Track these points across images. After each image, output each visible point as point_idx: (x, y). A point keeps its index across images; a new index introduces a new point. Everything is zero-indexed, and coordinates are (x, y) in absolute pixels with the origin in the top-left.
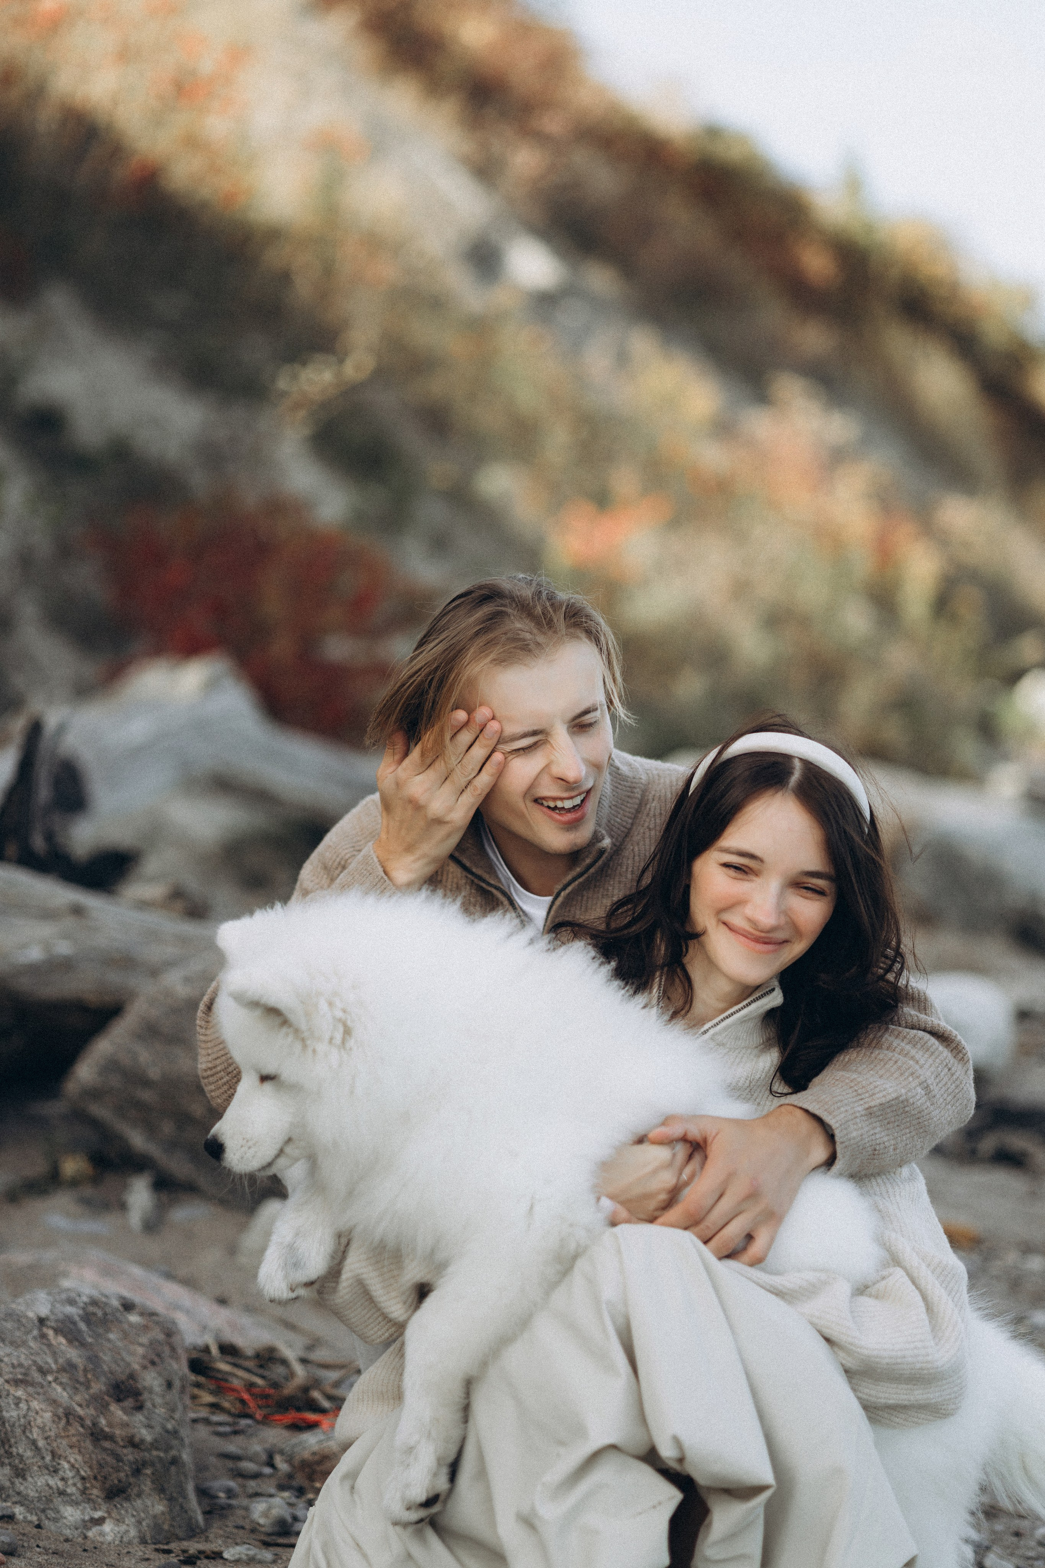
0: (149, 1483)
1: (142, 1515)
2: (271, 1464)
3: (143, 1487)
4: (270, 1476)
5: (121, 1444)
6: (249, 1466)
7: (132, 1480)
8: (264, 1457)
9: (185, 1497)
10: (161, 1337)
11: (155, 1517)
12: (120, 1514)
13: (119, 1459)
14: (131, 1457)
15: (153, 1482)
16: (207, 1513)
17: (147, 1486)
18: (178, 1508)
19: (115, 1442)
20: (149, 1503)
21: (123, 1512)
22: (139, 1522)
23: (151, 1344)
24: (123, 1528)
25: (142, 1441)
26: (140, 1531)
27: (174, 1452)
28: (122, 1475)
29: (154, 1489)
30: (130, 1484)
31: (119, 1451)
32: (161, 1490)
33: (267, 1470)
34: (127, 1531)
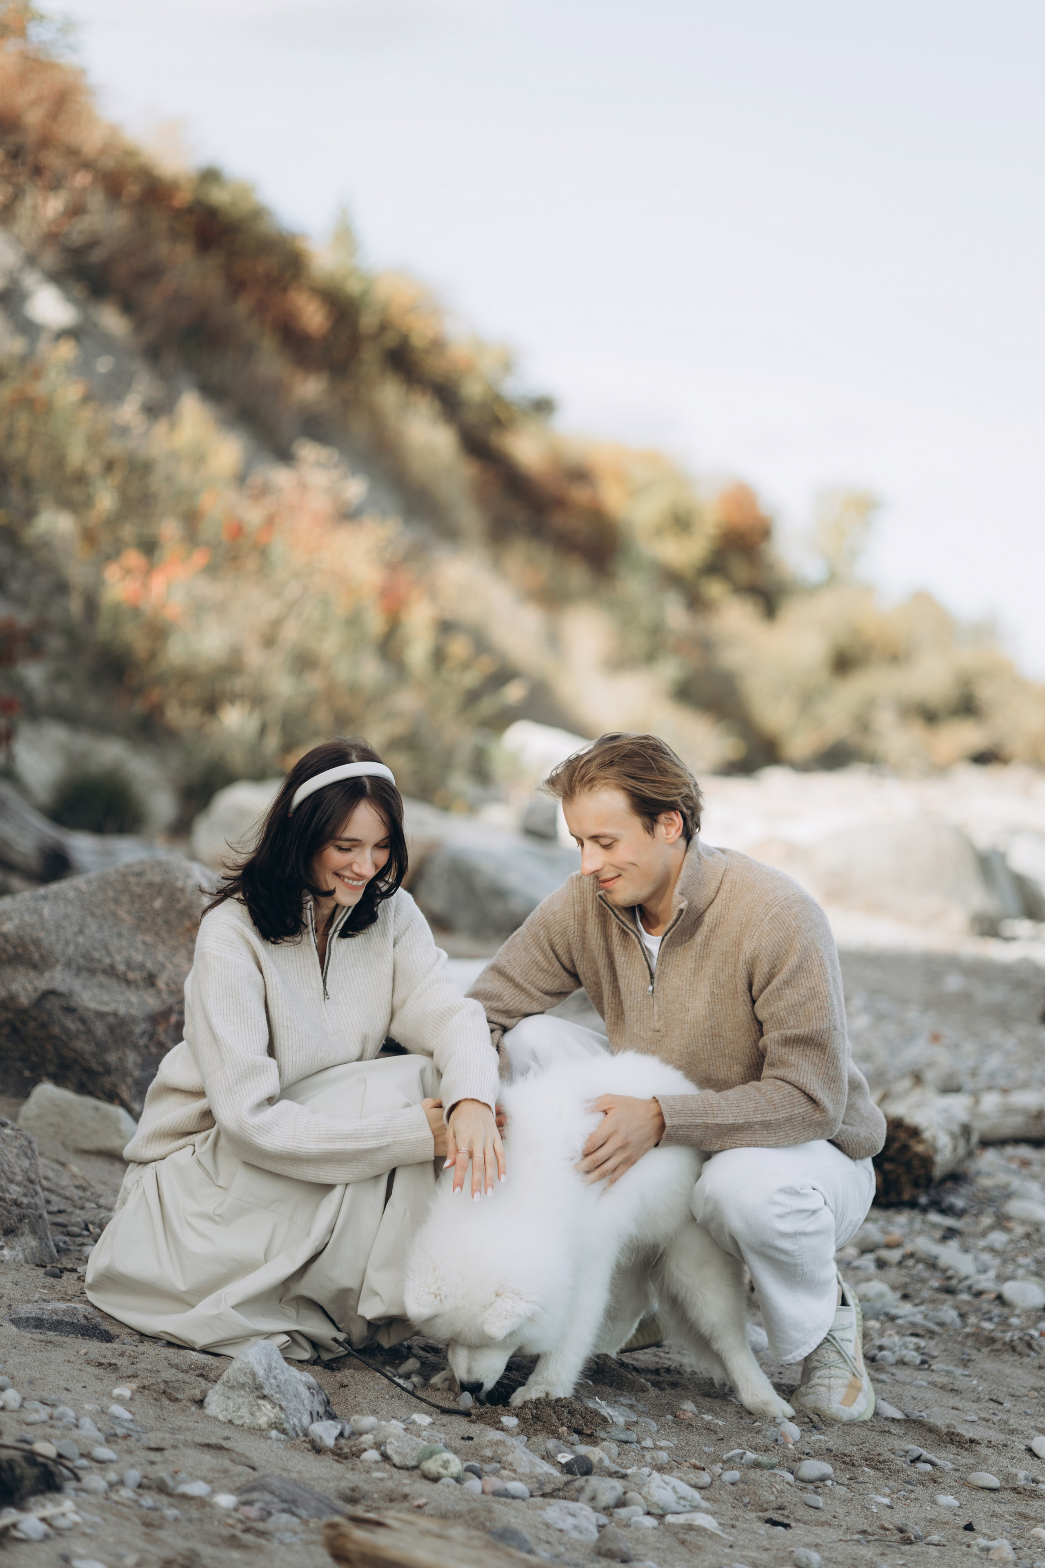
0: (27, 1227)
1: (25, 1246)
2: (87, 1229)
3: (24, 1230)
4: (88, 1236)
5: (10, 1203)
6: (76, 1230)
7: (18, 1225)
8: (83, 1225)
9: (48, 1239)
10: (25, 1143)
11: (32, 1248)
12: (12, 1244)
13: (9, 1212)
14: (16, 1212)
15: (29, 1227)
16: (58, 1252)
17: (26, 1229)
18: (44, 1244)
19: (6, 1202)
20: (28, 1239)
21: (14, 1243)
22: (24, 1250)
23: (21, 1147)
24: (15, 1253)
25: (22, 1203)
26: (24, 1256)
27: (39, 1212)
28: (12, 1221)
29: (31, 1232)
30: (17, 1227)
31: (9, 1207)
32: (34, 1232)
33: (86, 1233)
34: (17, 1255)
